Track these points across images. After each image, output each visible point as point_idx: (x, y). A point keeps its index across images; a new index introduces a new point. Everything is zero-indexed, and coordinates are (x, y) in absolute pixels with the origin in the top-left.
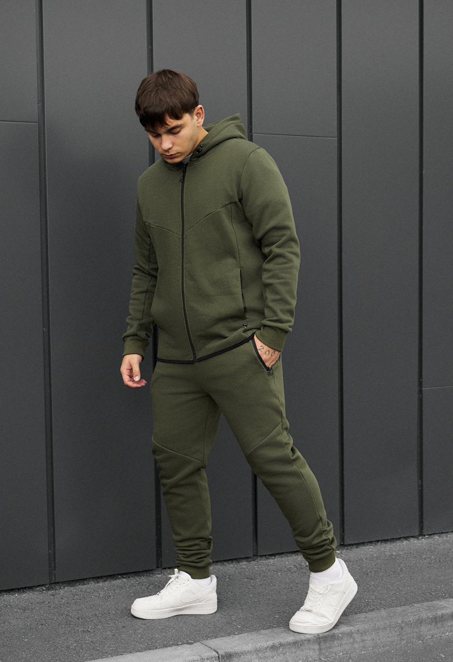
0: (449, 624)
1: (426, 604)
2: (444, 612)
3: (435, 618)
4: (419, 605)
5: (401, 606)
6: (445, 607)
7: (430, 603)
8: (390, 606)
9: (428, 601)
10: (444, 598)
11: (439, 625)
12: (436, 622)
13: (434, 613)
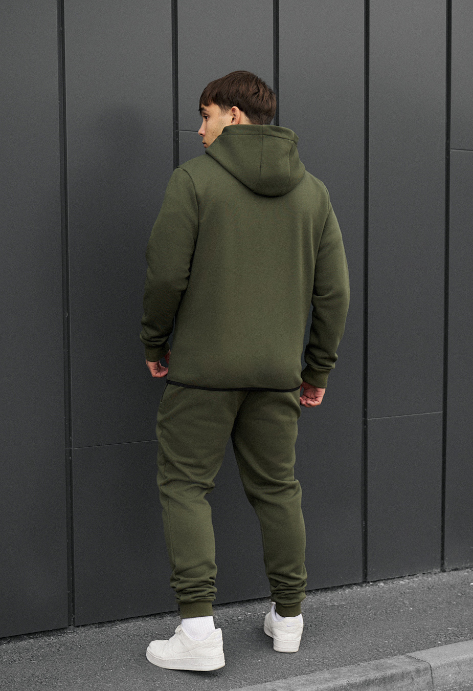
0: (399, 685)
1: (373, 662)
2: (394, 671)
3: (384, 679)
4: (365, 664)
5: (345, 665)
6: (395, 665)
7: (378, 661)
8: (333, 667)
9: (375, 659)
10: (393, 655)
11: (388, 687)
12: (385, 683)
13: (383, 673)
